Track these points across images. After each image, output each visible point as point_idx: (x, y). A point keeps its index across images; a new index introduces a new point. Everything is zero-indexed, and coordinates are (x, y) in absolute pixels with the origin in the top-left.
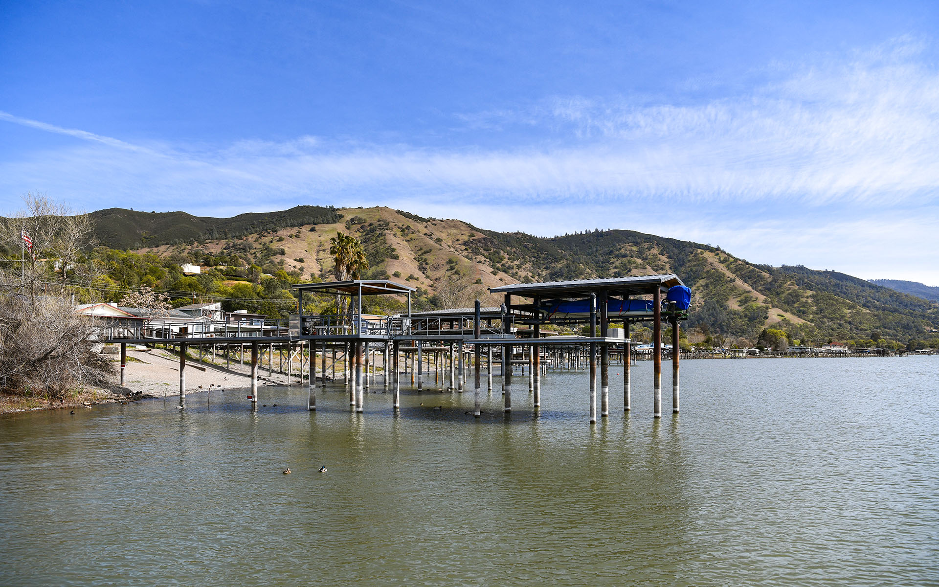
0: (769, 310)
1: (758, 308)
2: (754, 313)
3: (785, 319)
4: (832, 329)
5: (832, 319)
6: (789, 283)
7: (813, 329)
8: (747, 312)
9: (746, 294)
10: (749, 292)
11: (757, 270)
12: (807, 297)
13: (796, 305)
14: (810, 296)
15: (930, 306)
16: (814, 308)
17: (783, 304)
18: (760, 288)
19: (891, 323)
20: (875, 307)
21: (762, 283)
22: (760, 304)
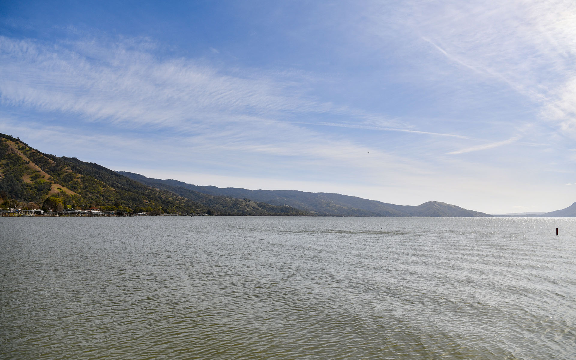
0: (52, 185)
1: (44, 183)
2: (41, 186)
3: (63, 191)
4: (92, 199)
5: (92, 193)
6: (67, 168)
7: (80, 198)
8: (37, 185)
9: (36, 173)
10: (39, 171)
11: (45, 157)
12: (78, 178)
13: (70, 183)
14: (80, 178)
15: (147, 188)
16: (82, 185)
17: (62, 181)
18: (47, 169)
19: (126, 197)
20: (118, 187)
21: (49, 167)
22: (46, 180)
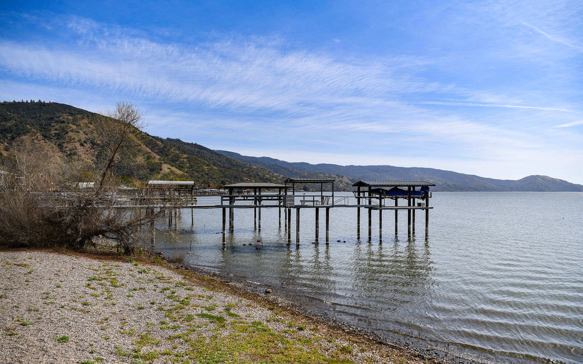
0: (162, 165)
1: (155, 163)
2: (154, 167)
3: (172, 170)
4: (198, 178)
5: (198, 172)
6: (173, 149)
7: (188, 177)
8: (149, 166)
9: (147, 155)
10: (150, 153)
11: (154, 139)
12: (184, 158)
13: (177, 163)
14: (185, 158)
15: (245, 166)
16: (188, 165)
17: (170, 162)
18: (156, 151)
19: (228, 175)
20: (219, 165)
21: (158, 148)
22: (157, 161)
